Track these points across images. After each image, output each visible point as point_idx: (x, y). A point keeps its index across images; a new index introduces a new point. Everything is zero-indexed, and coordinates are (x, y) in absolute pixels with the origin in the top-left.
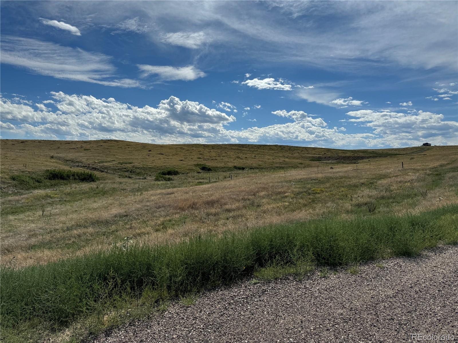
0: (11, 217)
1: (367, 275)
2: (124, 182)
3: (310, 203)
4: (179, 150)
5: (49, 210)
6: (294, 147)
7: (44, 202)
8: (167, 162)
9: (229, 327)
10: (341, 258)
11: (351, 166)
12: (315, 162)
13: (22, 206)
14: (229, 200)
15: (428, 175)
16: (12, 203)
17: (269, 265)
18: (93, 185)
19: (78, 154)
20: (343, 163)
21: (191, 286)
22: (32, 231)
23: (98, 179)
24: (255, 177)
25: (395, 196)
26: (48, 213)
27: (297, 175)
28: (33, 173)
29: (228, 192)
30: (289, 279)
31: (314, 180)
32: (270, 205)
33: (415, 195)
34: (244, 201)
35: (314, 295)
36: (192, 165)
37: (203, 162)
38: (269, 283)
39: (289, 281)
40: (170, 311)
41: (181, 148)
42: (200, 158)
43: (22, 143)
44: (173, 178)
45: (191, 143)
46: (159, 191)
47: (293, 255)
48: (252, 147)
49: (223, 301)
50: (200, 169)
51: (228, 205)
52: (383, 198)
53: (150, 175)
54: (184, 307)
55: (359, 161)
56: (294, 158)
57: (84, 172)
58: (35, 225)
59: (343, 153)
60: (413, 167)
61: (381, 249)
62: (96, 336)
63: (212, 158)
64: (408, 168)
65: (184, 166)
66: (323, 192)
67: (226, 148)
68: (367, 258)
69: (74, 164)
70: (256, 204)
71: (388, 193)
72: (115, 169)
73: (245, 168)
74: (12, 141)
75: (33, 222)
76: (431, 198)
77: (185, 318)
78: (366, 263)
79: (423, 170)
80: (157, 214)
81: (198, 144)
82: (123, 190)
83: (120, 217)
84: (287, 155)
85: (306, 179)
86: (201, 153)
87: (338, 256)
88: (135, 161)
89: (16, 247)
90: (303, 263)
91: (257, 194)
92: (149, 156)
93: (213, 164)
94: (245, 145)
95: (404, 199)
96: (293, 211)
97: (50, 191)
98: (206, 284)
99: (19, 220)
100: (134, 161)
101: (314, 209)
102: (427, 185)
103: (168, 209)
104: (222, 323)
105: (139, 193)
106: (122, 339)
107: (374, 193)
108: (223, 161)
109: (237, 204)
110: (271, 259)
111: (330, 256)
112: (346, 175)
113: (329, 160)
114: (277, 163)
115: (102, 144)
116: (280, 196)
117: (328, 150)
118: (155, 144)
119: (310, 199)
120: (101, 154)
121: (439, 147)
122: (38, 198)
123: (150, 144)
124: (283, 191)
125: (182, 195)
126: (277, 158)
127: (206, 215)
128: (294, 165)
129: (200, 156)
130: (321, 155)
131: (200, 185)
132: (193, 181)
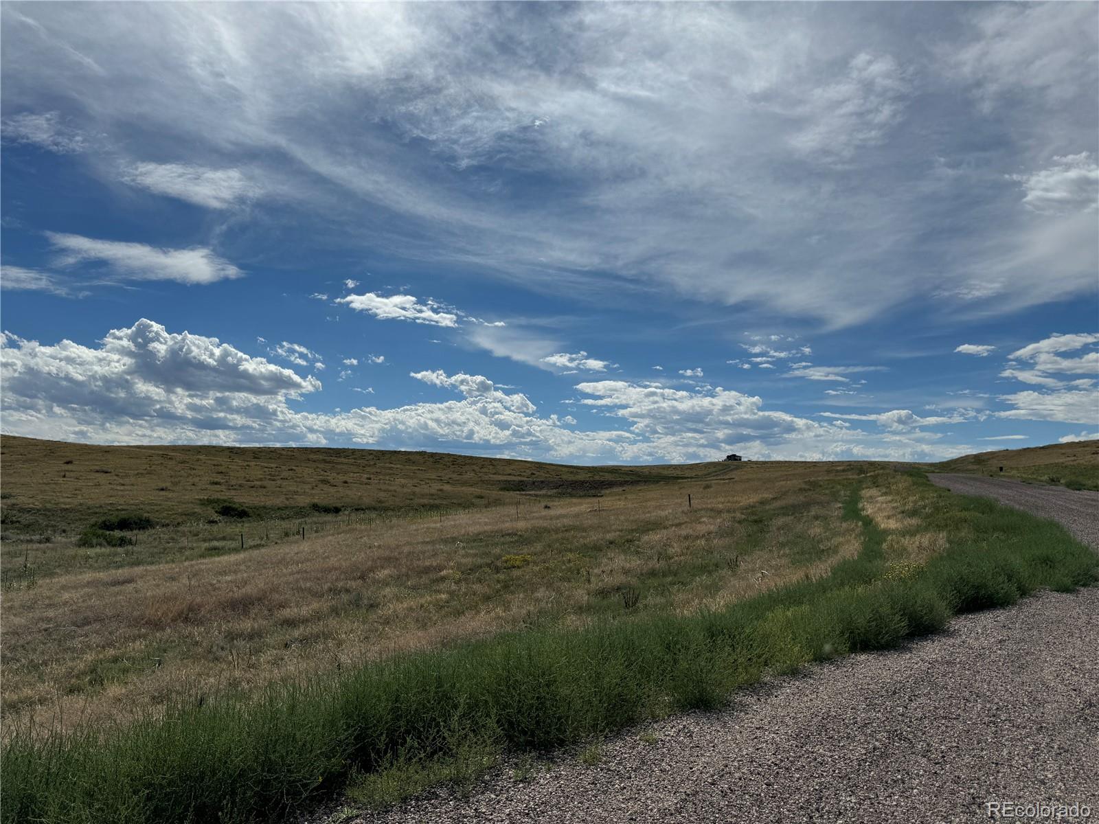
1: (620, 763)
3: (498, 591)
4: (156, 462)
6: (465, 457)
8: (120, 493)
10: (563, 728)
11: (588, 503)
12: (511, 492)
14: (294, 595)
15: (739, 522)
17: (388, 765)
20: (572, 496)
24: (366, 530)
25: (678, 569)
27: (470, 525)
29: (292, 574)
30: (437, 797)
31: (509, 535)
32: (402, 603)
33: (717, 565)
34: (335, 594)
36: (192, 503)
37: (224, 494)
39: (436, 802)
41: (163, 456)
42: (216, 483)
44: (134, 539)
46: (88, 576)
47: (449, 730)
48: (362, 457)
50: (216, 512)
51: (291, 607)
52: (653, 573)
53: (64, 531)
55: (603, 492)
56: (464, 483)
59: (572, 473)
60: (709, 506)
61: (649, 696)
63: (253, 484)
64: (700, 508)
65: (170, 504)
66: (528, 563)
67: (292, 458)
68: (621, 720)
70: (366, 602)
71: (662, 563)
73: (343, 509)
76: (746, 572)
78: (618, 735)
79: (728, 511)
80: (77, 643)
81: (214, 447)
84: (448, 476)
85: (491, 535)
86: (221, 469)
87: (557, 723)
88: (18, 491)
90: (474, 750)
91: (371, 575)
92: (64, 476)
93: (253, 499)
94: (344, 450)
95: (694, 576)
96: (459, 613)
100: (15, 492)
101: (507, 606)
102: (737, 543)
103: (113, 626)
105: (25, 584)
107: (635, 563)
108: (284, 490)
109: (315, 605)
110: (392, 749)
111: (538, 723)
112: (578, 523)
113: (541, 489)
114: (423, 496)
116: (428, 576)
117: (540, 466)
118: (86, 445)
119: (498, 581)
121: (756, 463)
123: (70, 444)
124: (437, 566)
125: (158, 586)
126: (424, 483)
127: (226, 637)
128: (463, 500)
129: (219, 479)
130: (524, 476)
131: (214, 556)
132: (194, 545)
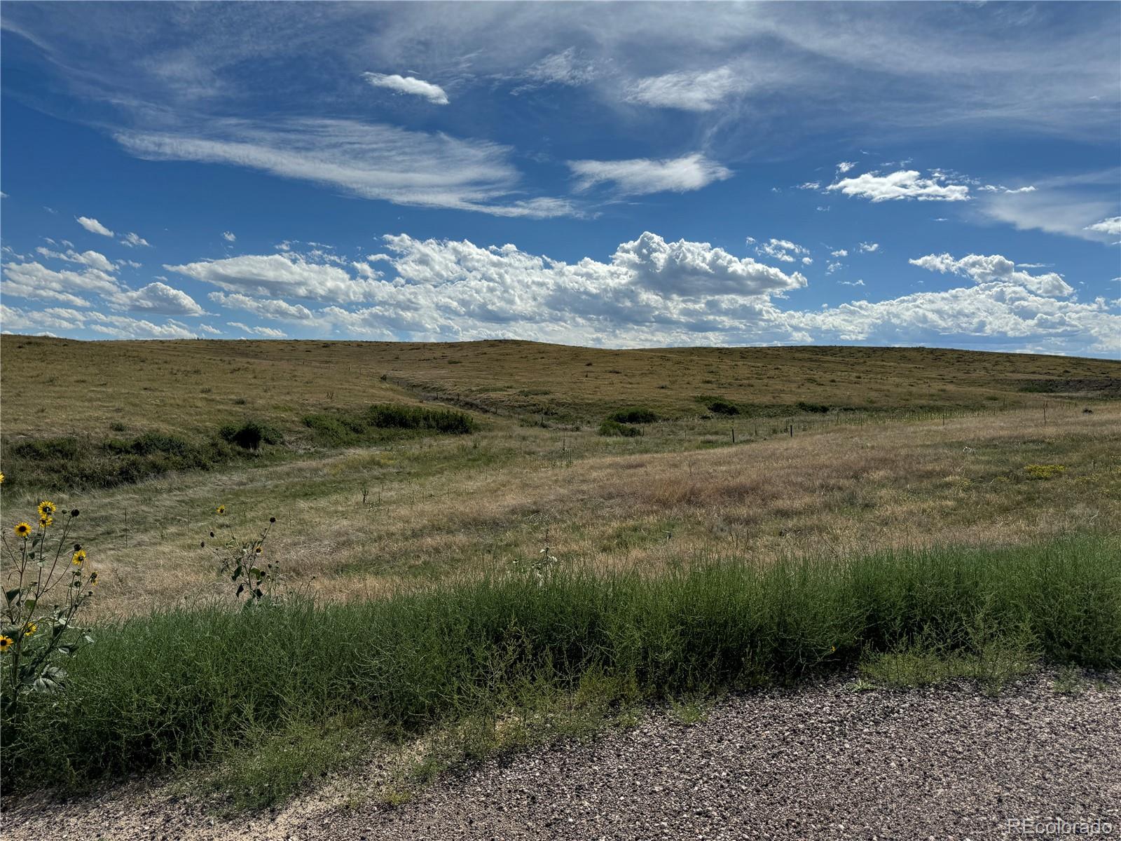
0: (302, 504)
2: (532, 436)
3: (1018, 503)
4: (656, 363)
5: (376, 493)
6: (974, 352)
7: (366, 474)
8: (629, 390)
9: (793, 787)
12: (1036, 394)
13: (323, 482)
14: (786, 488)
16: (305, 475)
17: (904, 649)
18: (467, 441)
19: (435, 372)
21: (695, 678)
22: (343, 536)
23: (477, 428)
24: (857, 430)
26: (374, 499)
27: (980, 429)
28: (347, 411)
29: (782, 468)
30: (959, 690)
31: (1033, 441)
32: (901, 505)
34: (827, 491)
35: (1035, 737)
36: (688, 400)
37: (716, 392)
38: (904, 692)
39: (959, 695)
40: (646, 731)
41: (662, 358)
42: (708, 382)
43: (325, 349)
44: (642, 430)
45: (687, 346)
46: (609, 460)
47: (974, 627)
48: (851, 355)
49: (778, 723)
50: (709, 408)
51: (783, 499)
53: (589, 422)
54: (677, 724)
56: (973, 383)
57: (448, 412)
58: (349, 523)
62: (479, 764)
63: (741, 382)
65: (669, 400)
66: (1060, 475)
67: (777, 357)
69: (429, 395)
70: (860, 501)
72: (513, 407)
73: (831, 409)
74: (306, 342)
75: (344, 515)
77: (682, 751)
80: (605, 512)
81: (705, 348)
82: (529, 453)
83: (524, 515)
84: (951, 375)
85: (1010, 441)
86: (713, 369)
88: (555, 388)
89: (312, 567)
90: (1002, 652)
91: (865, 475)
92: (587, 376)
93: (742, 397)
94: (831, 348)
96: (969, 522)
97: (378, 452)
98: (733, 679)
99: (317, 510)
100: (553, 389)
101: (1032, 520)
103: (631, 501)
104: (776, 774)
105: (564, 463)
106: (535, 776)
108: (771, 388)
109: (807, 500)
110: (908, 634)
113: (1078, 390)
114: (921, 396)
115: (485, 350)
116: (931, 481)
117: (1078, 362)
118: (602, 350)
119: (1019, 493)
120: (484, 373)
122: (354, 466)
123: (589, 349)
124: (940, 471)
125: (664, 471)
126: (922, 382)
127: (724, 520)
128: (970, 401)
129: (710, 377)
130: (1053, 375)
131: (709, 448)
132: (692, 438)
